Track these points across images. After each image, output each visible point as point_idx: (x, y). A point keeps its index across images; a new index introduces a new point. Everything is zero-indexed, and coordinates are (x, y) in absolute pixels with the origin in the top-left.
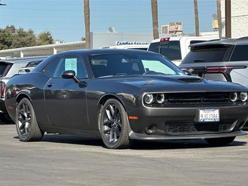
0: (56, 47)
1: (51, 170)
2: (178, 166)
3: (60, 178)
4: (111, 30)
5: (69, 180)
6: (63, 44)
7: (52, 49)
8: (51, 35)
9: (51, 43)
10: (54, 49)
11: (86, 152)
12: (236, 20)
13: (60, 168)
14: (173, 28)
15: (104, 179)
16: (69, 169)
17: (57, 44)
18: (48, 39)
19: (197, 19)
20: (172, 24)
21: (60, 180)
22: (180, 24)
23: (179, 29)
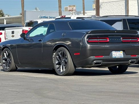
0: (6, 19)
1: (2, 84)
2: (65, 82)
3: (5, 88)
4: (36, 9)
5: (10, 89)
6: (10, 17)
7: (3, 19)
8: (3, 11)
9: (3, 16)
10: (5, 20)
11: (20, 76)
12: (105, 4)
13: (6, 83)
14: (71, 8)
15: (27, 89)
16: (10, 84)
17: (6, 17)
18: (1, 14)
19: (83, 3)
20: (70, 6)
21: (6, 89)
22: (75, 6)
23: (74, 9)
